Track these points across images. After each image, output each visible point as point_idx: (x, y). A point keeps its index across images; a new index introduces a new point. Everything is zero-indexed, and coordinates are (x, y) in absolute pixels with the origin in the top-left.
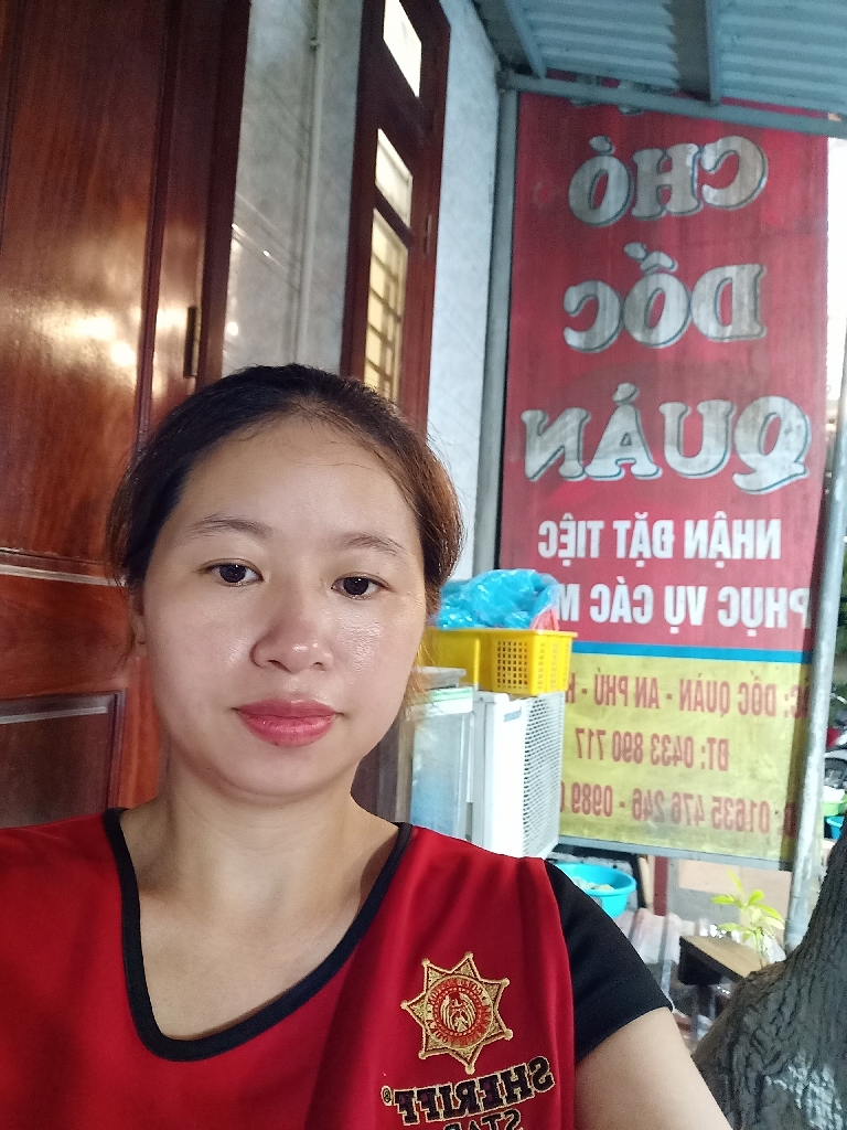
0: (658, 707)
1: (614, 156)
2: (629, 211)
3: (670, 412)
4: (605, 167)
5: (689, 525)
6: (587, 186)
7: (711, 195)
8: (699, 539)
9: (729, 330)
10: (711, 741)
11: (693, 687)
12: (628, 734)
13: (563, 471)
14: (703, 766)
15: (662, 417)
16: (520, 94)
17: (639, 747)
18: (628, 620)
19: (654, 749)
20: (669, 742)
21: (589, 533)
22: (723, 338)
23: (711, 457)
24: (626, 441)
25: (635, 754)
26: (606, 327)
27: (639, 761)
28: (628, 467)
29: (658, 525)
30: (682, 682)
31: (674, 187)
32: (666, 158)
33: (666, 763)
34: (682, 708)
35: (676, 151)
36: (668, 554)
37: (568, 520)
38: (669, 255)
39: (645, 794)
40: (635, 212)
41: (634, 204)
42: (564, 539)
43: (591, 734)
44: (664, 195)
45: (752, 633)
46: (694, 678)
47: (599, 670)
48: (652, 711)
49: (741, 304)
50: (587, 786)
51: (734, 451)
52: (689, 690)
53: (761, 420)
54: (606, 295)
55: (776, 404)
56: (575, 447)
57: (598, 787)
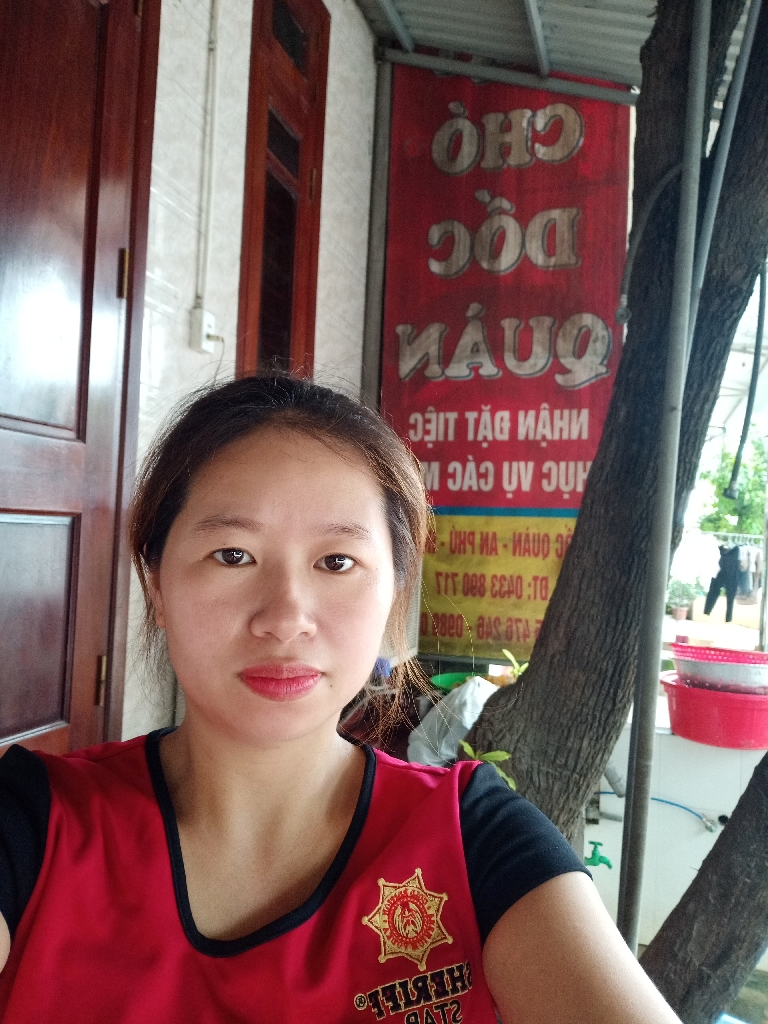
0: (497, 554)
1: (467, 118)
2: (479, 163)
3: (509, 325)
4: (460, 127)
5: (521, 414)
6: (446, 143)
7: (541, 151)
8: (527, 424)
9: (553, 261)
10: (535, 578)
11: (523, 538)
12: (475, 575)
13: (428, 373)
14: (529, 598)
15: (503, 330)
16: (393, 64)
17: (482, 585)
18: (475, 488)
19: (494, 585)
20: (505, 579)
21: (446, 422)
22: (548, 267)
23: (538, 361)
24: (475, 350)
25: (479, 591)
26: (460, 257)
27: (482, 595)
28: (476, 369)
29: (499, 415)
30: (514, 534)
31: (514, 144)
32: (507, 121)
33: (502, 596)
34: (514, 554)
35: (515, 115)
36: (505, 437)
37: (431, 412)
38: (509, 200)
39: (486, 620)
40: (484, 165)
41: (482, 156)
42: (428, 426)
43: (447, 576)
44: (505, 151)
45: (566, 496)
46: (523, 531)
47: (453, 527)
48: (492, 558)
49: (563, 241)
50: (444, 615)
51: (556, 357)
52: (520, 541)
53: (575, 332)
54: (461, 232)
55: (588, 319)
56: (436, 353)
57: (452, 616)
